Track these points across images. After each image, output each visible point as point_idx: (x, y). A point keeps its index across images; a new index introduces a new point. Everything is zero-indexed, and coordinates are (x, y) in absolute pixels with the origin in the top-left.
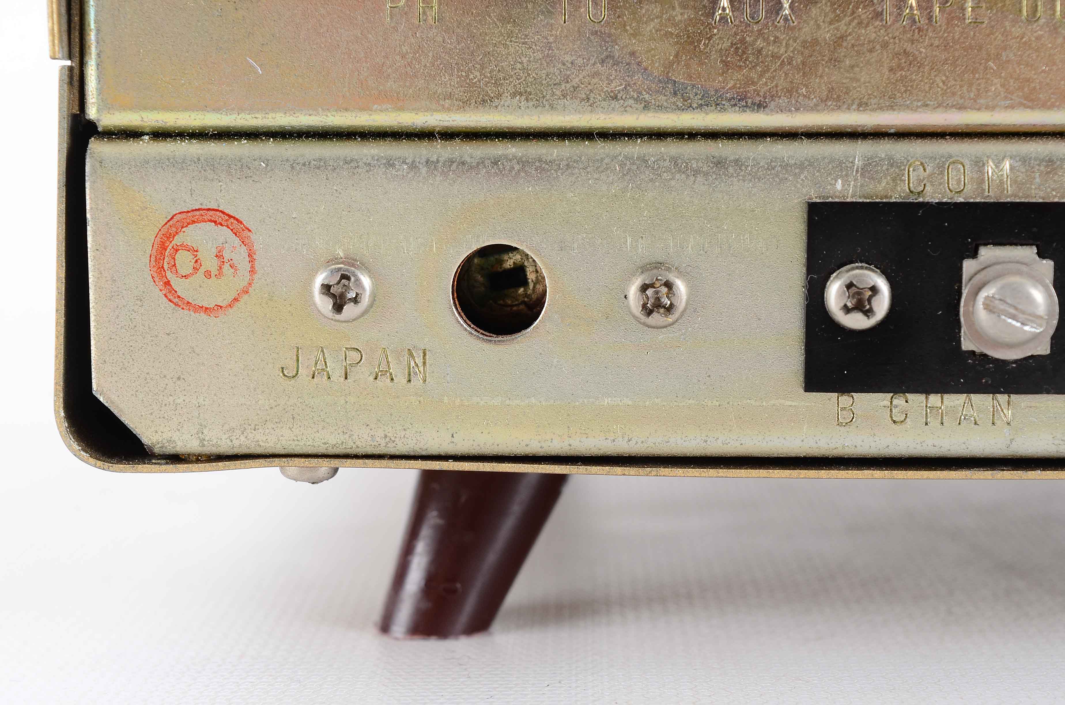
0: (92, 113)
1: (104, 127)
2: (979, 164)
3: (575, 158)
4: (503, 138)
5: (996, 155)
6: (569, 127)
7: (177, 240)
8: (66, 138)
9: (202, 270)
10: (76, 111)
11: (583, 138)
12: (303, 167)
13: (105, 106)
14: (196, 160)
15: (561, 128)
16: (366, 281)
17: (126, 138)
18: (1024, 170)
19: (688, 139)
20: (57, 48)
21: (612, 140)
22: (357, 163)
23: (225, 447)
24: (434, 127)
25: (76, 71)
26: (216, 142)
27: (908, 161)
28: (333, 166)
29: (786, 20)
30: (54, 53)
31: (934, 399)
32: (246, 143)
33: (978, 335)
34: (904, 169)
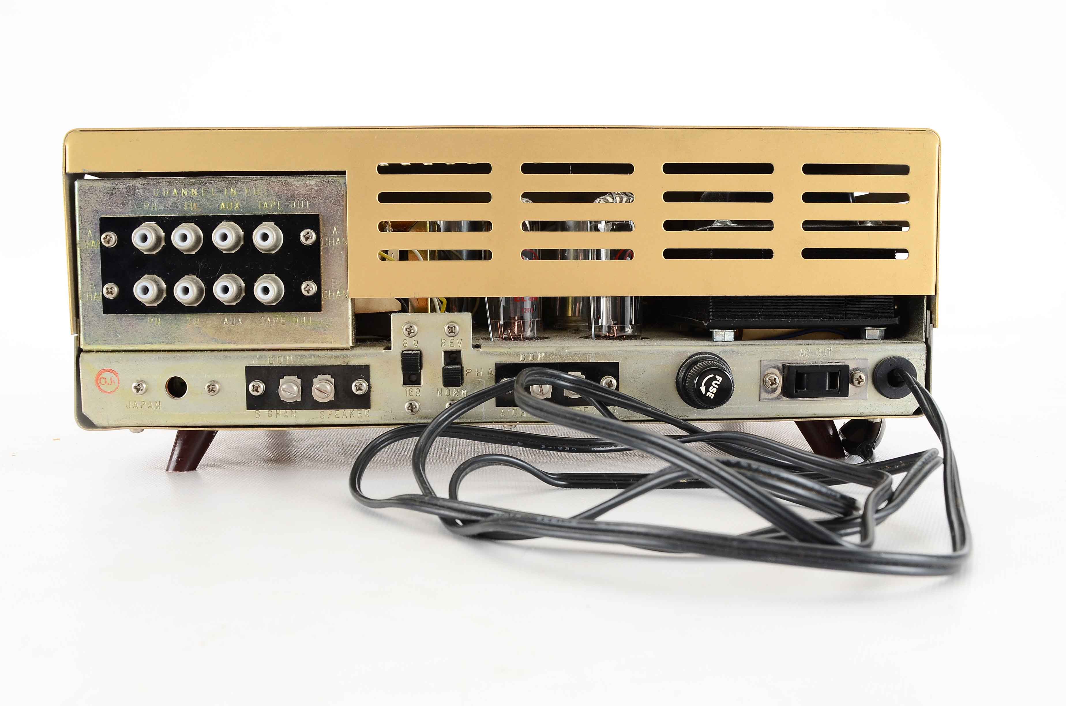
0: (82, 347)
1: (84, 350)
2: (285, 357)
5: (289, 355)
6: (192, 349)
7: (101, 376)
8: (76, 352)
9: (107, 383)
10: (78, 346)
11: (195, 351)
12: (130, 359)
13: (84, 345)
14: (105, 357)
15: (190, 349)
16: (145, 386)
17: (90, 352)
18: (295, 358)
19: (220, 351)
21: (202, 351)
22: (142, 358)
23: (114, 425)
24: (161, 349)
25: (78, 337)
26: (111, 353)
27: (268, 356)
28: (137, 358)
29: (240, 324)
31: (278, 411)
32: (118, 353)
33: (283, 397)
34: (268, 358)
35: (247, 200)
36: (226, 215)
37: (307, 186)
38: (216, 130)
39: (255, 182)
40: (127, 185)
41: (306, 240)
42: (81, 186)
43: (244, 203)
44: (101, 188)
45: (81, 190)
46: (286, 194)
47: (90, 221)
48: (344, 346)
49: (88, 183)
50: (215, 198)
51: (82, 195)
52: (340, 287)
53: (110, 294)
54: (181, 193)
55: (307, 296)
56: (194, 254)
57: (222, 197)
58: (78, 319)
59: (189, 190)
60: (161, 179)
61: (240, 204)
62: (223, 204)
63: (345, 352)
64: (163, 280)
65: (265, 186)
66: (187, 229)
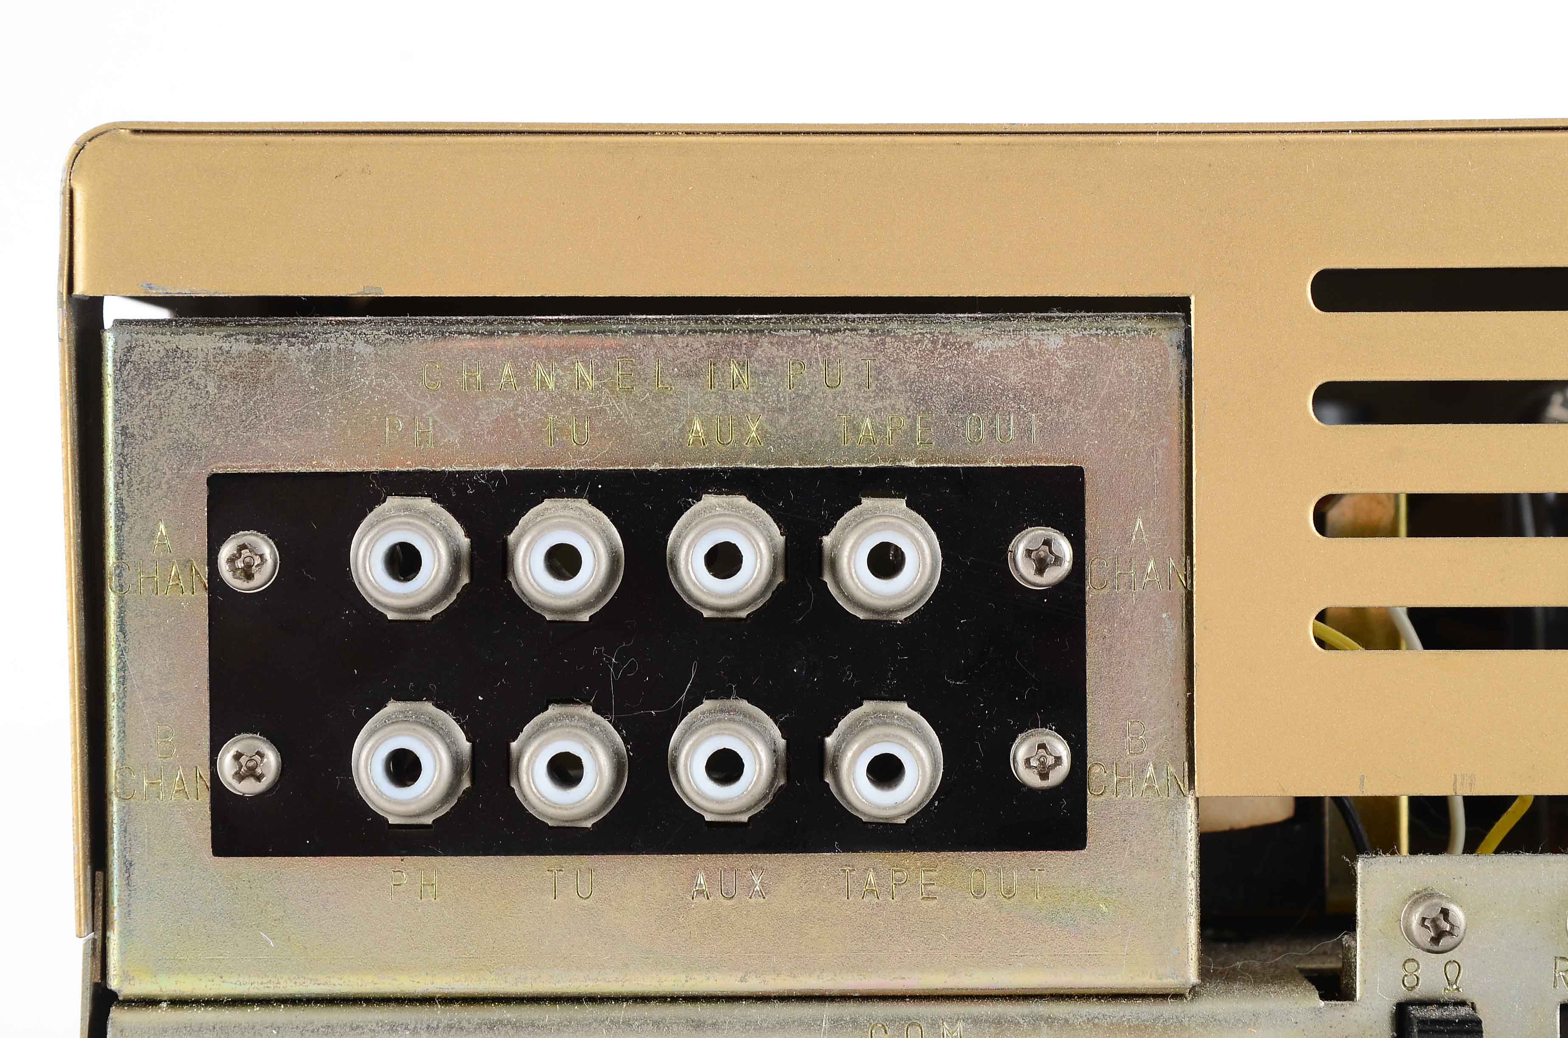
0: (114, 984)
1: (124, 996)
2: (932, 1025)
3: (566, 1023)
4: (499, 1003)
5: (950, 1018)
6: (560, 993)
8: (88, 1007)
10: (98, 979)
11: (573, 1003)
12: (312, 1034)
13: (126, 977)
14: (211, 1028)
15: (552, 993)
17: (145, 1006)
18: (975, 1032)
19: (670, 1002)
20: (83, 928)
21: (600, 1003)
22: (363, 1029)
24: (435, 993)
25: (99, 944)
26: (231, 1009)
27: (870, 1024)
28: (340, 1033)
30: (80, 932)
32: (259, 1010)
34: (867, 1032)
35: (794, 409)
36: (712, 470)
37: (1032, 355)
38: (677, 133)
39: (825, 339)
40: (318, 346)
41: (1040, 571)
42: (130, 349)
43: (784, 420)
44: (210, 357)
45: (129, 366)
46: (950, 385)
47: (164, 487)
48: (1169, 982)
49: (158, 337)
50: (669, 402)
51: (136, 385)
52: (1157, 750)
53: (252, 780)
54: (530, 382)
55: (1032, 791)
56: (587, 619)
57: (696, 396)
58: (99, 874)
59: (565, 369)
60: (451, 323)
61: (767, 426)
62: (697, 426)
63: (1169, 1009)
64: (457, 721)
65: (865, 355)
66: (575, 528)
